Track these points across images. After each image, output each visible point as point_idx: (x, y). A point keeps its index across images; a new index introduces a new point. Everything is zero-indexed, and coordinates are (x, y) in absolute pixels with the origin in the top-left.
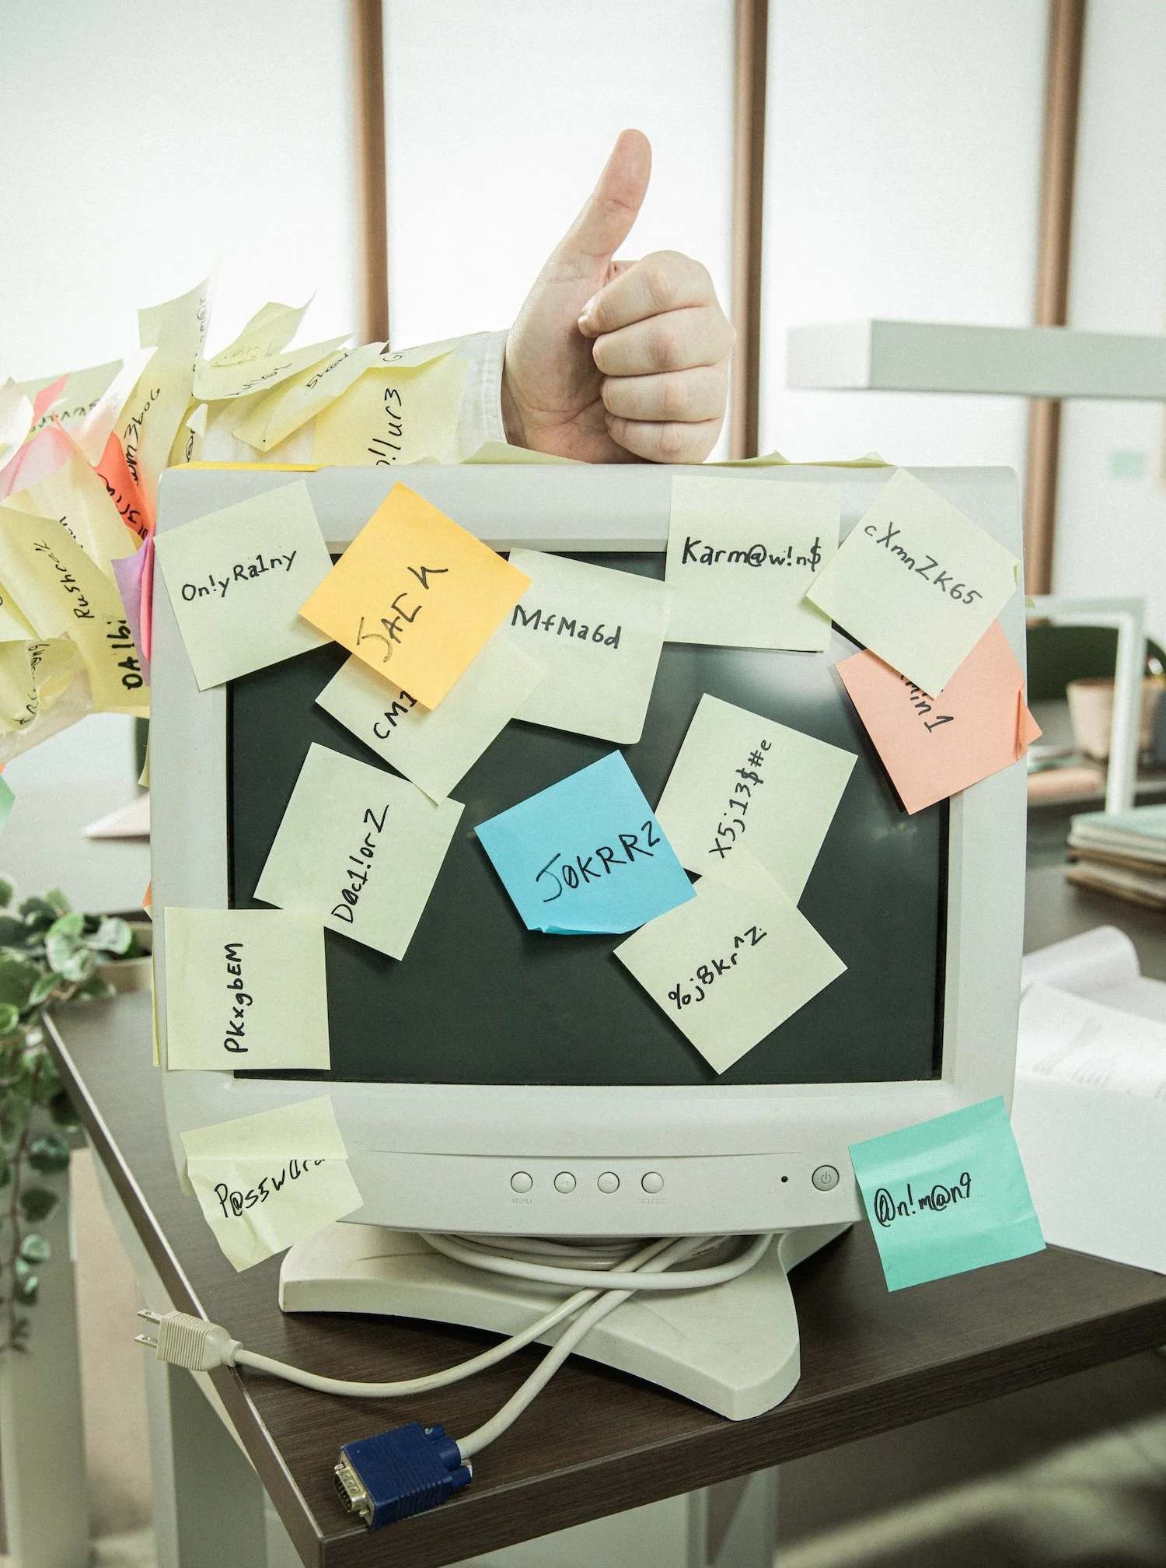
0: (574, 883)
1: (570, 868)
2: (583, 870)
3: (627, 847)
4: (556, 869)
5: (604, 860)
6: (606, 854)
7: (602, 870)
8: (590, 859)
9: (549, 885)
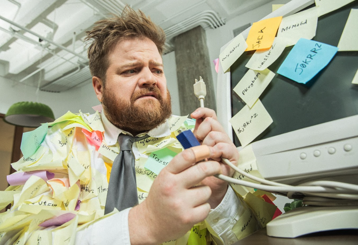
0: (304, 66)
1: (302, 64)
2: (306, 62)
3: (314, 52)
4: (299, 66)
5: (310, 58)
6: (309, 56)
7: (310, 60)
8: (306, 60)
9: (299, 71)
